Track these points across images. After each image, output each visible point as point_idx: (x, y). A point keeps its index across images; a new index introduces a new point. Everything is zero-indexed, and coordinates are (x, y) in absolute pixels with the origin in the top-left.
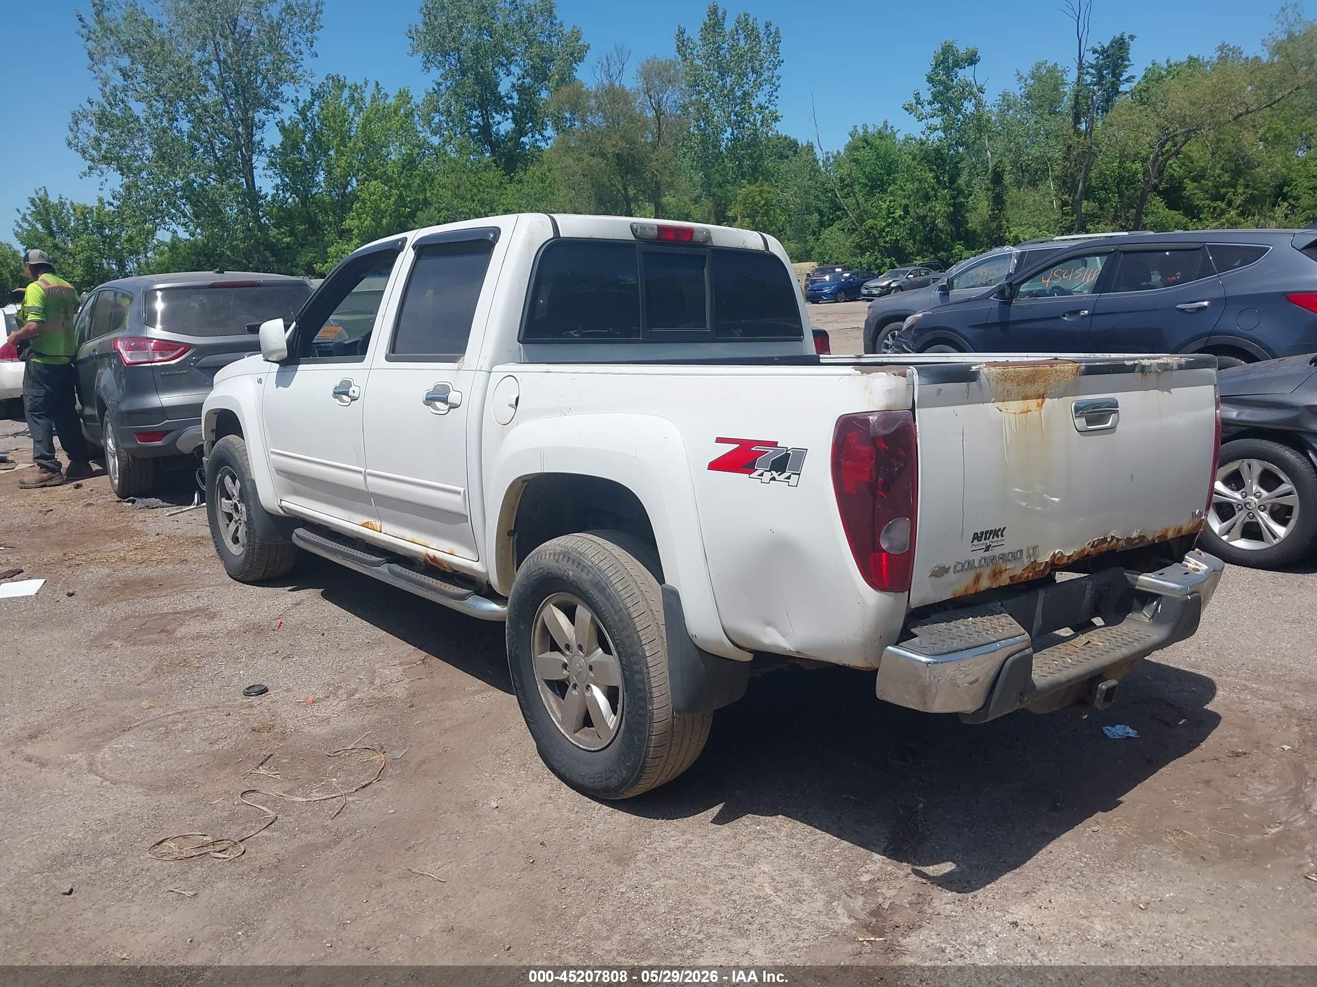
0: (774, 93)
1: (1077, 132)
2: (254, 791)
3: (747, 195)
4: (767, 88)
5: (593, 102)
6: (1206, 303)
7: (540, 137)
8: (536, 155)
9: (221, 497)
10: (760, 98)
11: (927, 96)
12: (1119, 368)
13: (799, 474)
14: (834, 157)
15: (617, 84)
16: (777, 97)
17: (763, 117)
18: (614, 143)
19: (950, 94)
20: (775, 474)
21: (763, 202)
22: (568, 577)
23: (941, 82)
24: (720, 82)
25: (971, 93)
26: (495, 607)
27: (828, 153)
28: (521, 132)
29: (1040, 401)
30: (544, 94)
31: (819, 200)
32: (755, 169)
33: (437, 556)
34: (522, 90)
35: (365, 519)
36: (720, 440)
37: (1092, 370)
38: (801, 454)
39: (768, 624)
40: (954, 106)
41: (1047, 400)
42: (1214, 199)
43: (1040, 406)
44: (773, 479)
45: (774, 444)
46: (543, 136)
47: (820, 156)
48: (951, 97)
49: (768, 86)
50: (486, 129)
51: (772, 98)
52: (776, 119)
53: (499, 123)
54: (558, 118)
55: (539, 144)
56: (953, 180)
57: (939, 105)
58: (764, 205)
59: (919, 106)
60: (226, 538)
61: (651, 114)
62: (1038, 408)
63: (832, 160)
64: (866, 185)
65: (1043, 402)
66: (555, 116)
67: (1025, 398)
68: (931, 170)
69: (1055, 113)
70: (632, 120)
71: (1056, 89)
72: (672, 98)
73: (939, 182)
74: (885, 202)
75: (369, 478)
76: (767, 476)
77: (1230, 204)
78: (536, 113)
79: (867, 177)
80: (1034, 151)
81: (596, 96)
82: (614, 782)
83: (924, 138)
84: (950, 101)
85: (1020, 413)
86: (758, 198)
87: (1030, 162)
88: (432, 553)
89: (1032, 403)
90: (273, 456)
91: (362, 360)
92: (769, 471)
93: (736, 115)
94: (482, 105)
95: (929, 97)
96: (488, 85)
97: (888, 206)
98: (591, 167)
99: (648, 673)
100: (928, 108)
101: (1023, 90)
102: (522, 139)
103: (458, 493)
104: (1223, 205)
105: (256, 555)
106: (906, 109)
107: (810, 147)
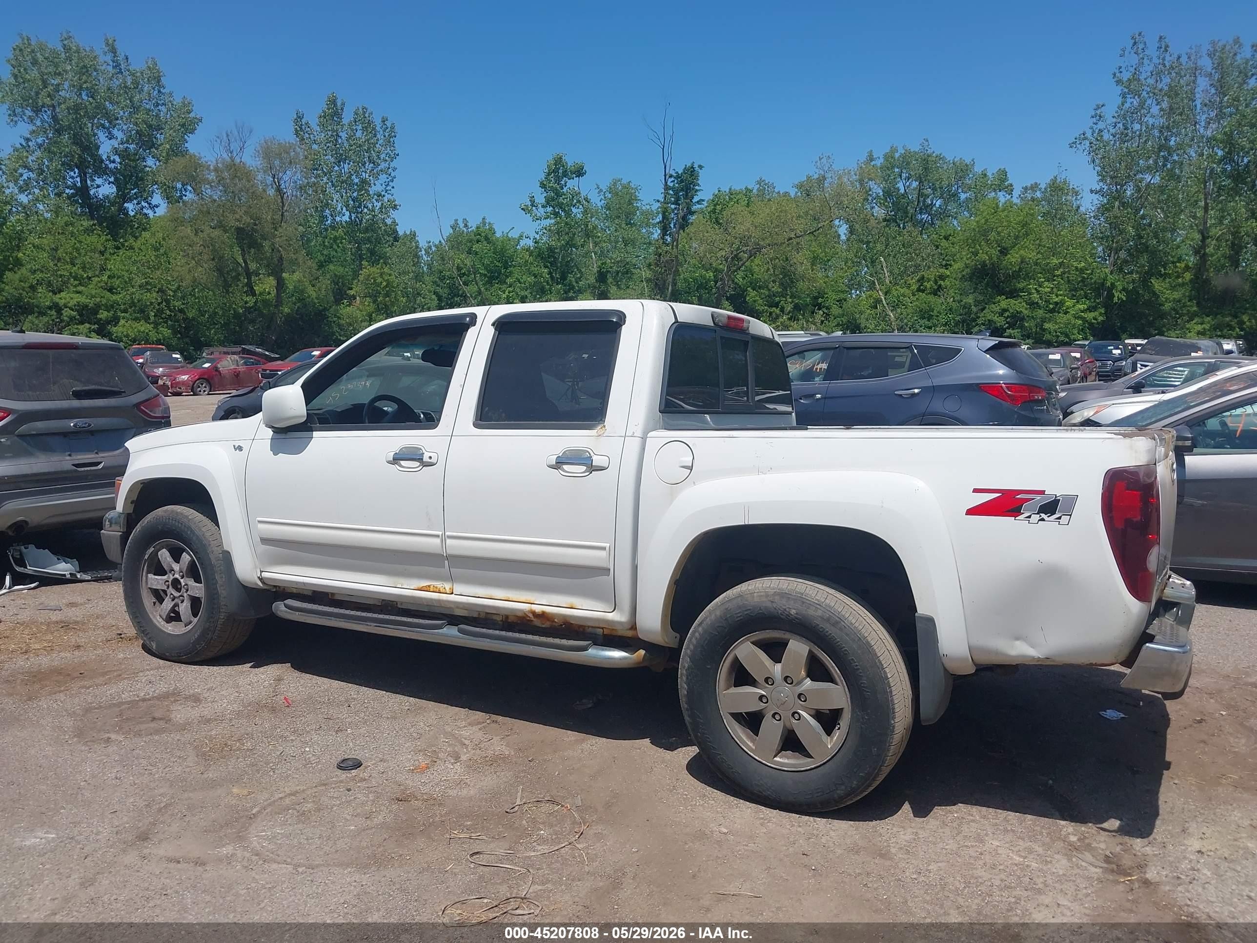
0: (390, 183)
1: (665, 243)
2: (477, 853)
3: (369, 276)
4: (383, 178)
5: (212, 176)
6: (916, 391)
7: (146, 204)
8: (144, 224)
9: (148, 572)
10: (376, 187)
11: (540, 199)
13: (1071, 515)
14: (435, 246)
15: (238, 160)
16: (393, 187)
17: (382, 204)
18: (238, 217)
19: (561, 200)
20: (1043, 515)
21: (384, 284)
22: (789, 615)
23: (553, 189)
24: (336, 168)
25: (579, 202)
26: (617, 654)
27: (430, 242)
28: (123, 197)
30: (150, 162)
31: (438, 286)
32: (372, 252)
33: (544, 610)
34: (124, 155)
35: (424, 583)
36: (976, 491)
38: (1071, 500)
39: (1017, 639)
40: (564, 210)
42: (771, 306)
44: (1043, 520)
45: (1042, 492)
46: (149, 204)
47: (423, 244)
48: (562, 203)
49: (385, 176)
50: (83, 192)
51: (388, 188)
52: (395, 207)
53: (99, 186)
54: (169, 187)
55: (145, 211)
56: (564, 277)
57: (551, 208)
58: (387, 286)
59: (534, 208)
60: (155, 617)
61: (271, 192)
63: (434, 249)
64: (485, 275)
66: (165, 185)
68: (546, 267)
69: (630, 223)
70: (254, 196)
71: (630, 203)
72: (291, 178)
73: (552, 277)
74: (504, 292)
75: (449, 541)
76: (1034, 518)
77: (782, 310)
78: (142, 179)
79: (486, 268)
80: (616, 256)
81: (216, 170)
82: (840, 792)
83: (538, 237)
84: (560, 206)
86: (379, 280)
87: (612, 265)
88: (538, 609)
90: (260, 526)
91: (434, 427)
92: (1037, 514)
93: (353, 200)
94: (82, 167)
95: (543, 201)
96: (89, 147)
97: (508, 296)
98: (212, 239)
99: (891, 692)
100: (542, 210)
101: (603, 202)
102: (126, 205)
103: (604, 549)
104: (778, 311)
105: (217, 631)
106: (522, 209)
107: (413, 235)
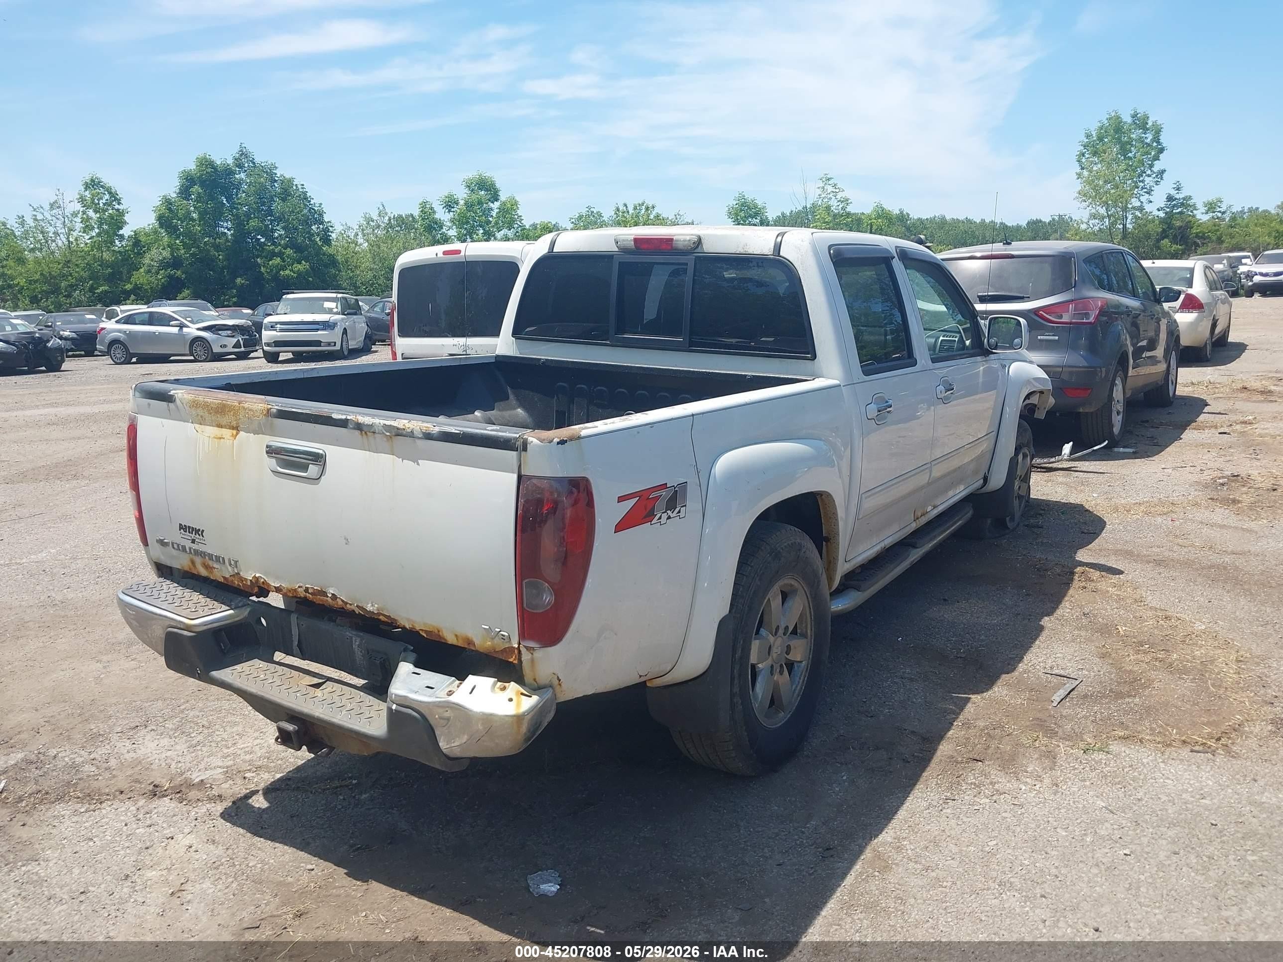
12: (327, 421)
29: (235, 432)
37: (283, 415)
41: (241, 433)
43: (235, 437)
62: (231, 438)
65: (237, 434)
67: (220, 426)
85: (215, 438)
89: (226, 433)
